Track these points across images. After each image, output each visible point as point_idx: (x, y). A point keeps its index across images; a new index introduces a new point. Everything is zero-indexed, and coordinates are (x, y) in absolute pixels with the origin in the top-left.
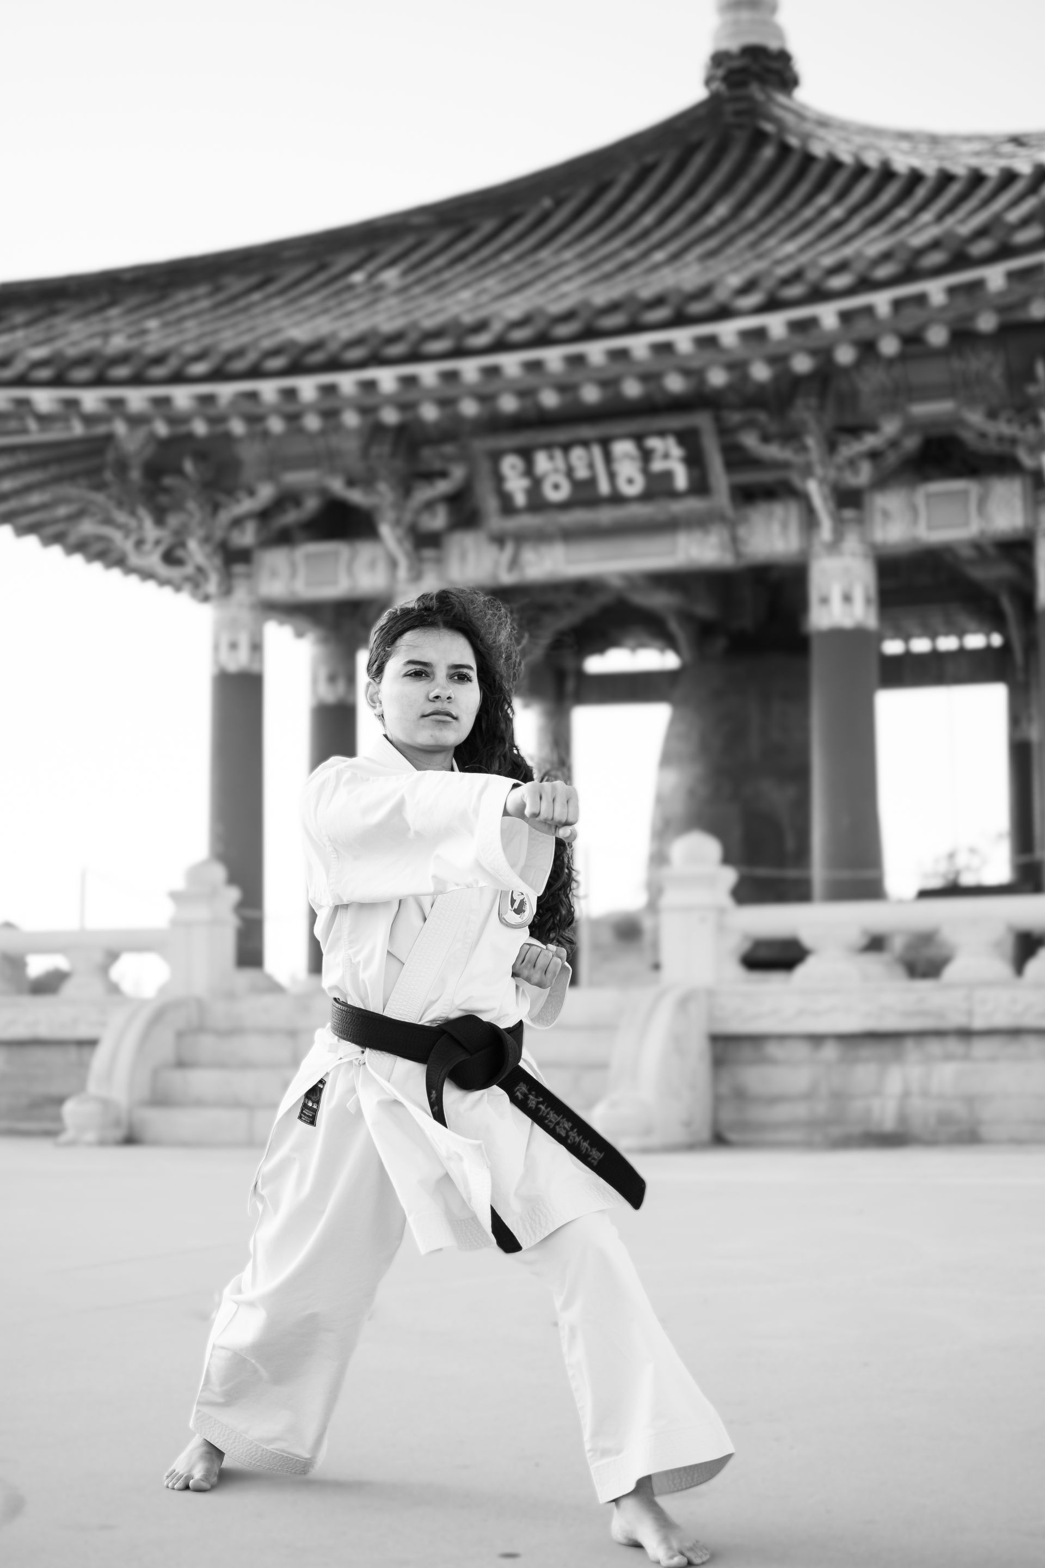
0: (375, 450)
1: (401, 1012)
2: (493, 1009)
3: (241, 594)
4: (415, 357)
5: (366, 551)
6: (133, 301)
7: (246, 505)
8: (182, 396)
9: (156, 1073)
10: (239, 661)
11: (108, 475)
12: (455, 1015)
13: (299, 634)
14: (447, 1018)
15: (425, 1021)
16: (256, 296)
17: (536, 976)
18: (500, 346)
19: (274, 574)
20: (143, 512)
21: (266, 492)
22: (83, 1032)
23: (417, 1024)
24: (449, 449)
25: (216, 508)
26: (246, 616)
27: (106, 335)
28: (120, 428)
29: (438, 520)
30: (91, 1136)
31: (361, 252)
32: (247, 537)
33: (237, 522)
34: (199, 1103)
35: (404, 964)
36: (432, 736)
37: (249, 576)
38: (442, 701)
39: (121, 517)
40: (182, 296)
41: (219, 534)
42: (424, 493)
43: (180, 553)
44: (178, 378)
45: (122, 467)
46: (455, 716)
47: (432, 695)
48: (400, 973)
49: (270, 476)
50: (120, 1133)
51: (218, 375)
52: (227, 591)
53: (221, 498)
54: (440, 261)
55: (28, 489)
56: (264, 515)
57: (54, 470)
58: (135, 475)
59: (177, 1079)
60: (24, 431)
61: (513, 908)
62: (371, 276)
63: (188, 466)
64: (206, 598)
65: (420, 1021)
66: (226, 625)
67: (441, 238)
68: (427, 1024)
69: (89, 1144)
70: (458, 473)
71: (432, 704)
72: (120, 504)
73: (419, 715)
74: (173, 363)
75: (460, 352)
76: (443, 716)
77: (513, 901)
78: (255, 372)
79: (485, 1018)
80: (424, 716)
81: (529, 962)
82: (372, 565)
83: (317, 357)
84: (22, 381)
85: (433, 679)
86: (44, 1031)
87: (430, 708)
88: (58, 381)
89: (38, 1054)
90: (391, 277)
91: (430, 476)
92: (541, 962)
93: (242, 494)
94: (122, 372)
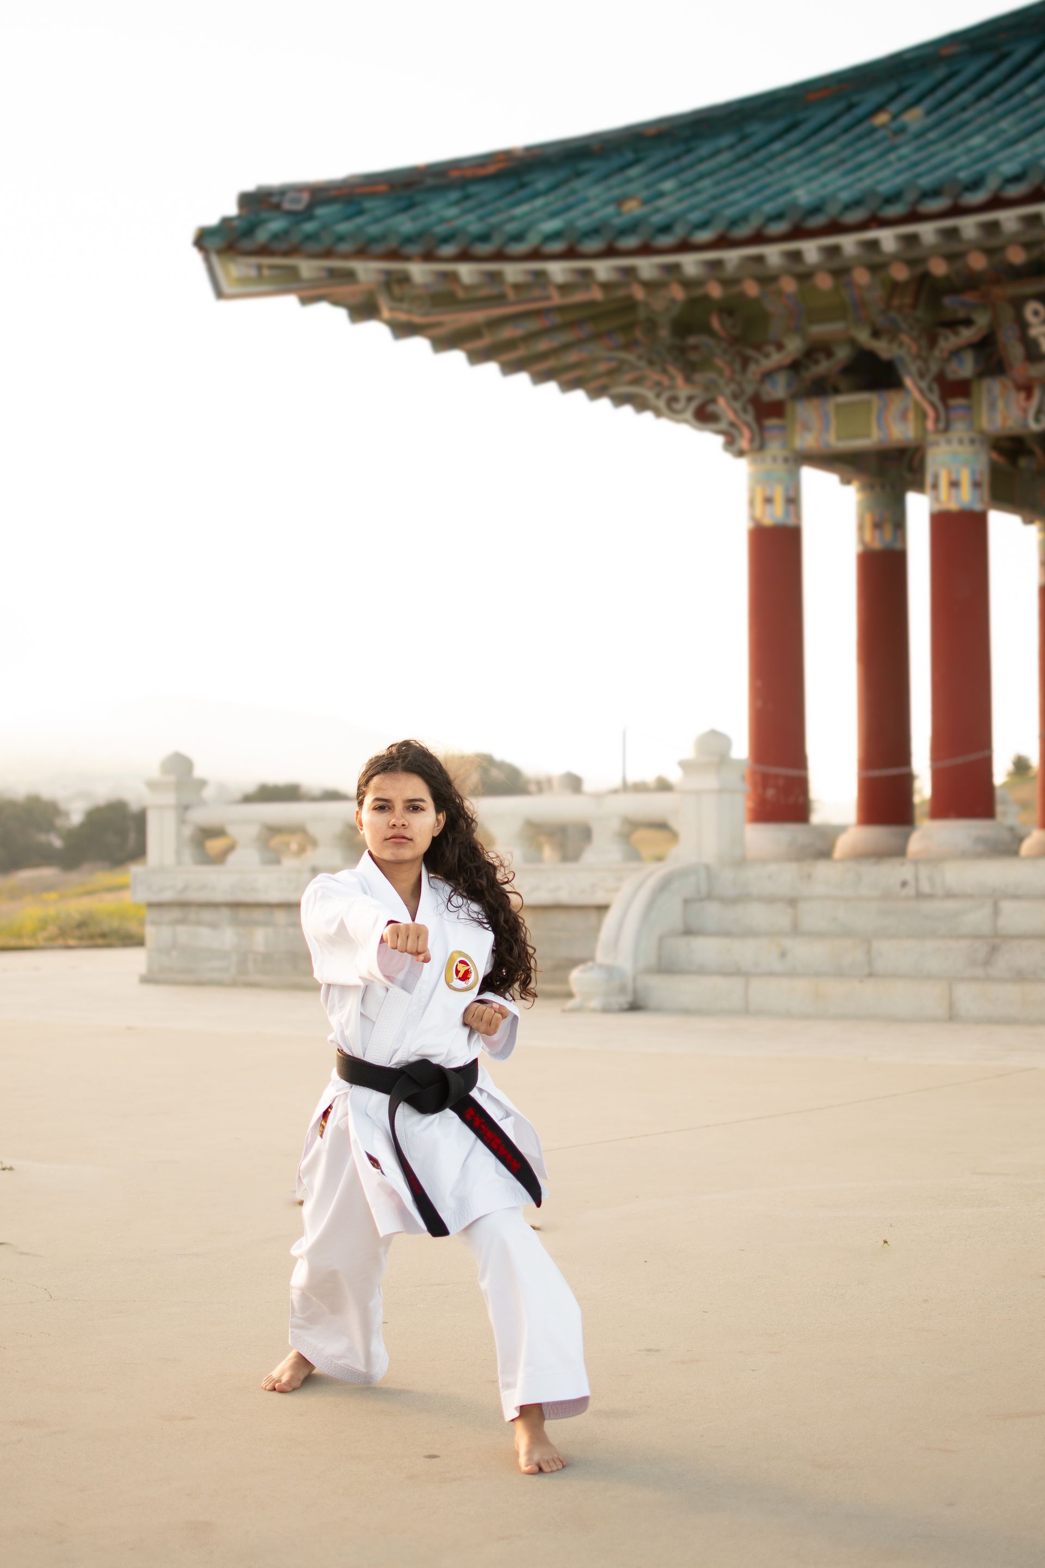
0: (896, 302)
1: (375, 1057)
2: (441, 1054)
3: (775, 448)
4: (914, 217)
5: (896, 401)
6: (657, 156)
7: (776, 358)
8: (690, 263)
9: (661, 939)
10: (775, 515)
11: (638, 334)
12: (413, 1059)
13: (846, 481)
14: (407, 1061)
15: (392, 1064)
16: (777, 146)
17: (483, 1028)
18: (997, 202)
19: (806, 427)
20: (672, 370)
21: (794, 346)
22: (599, 898)
23: (385, 1067)
24: (969, 298)
25: (746, 362)
26: (780, 469)
27: (620, 201)
28: (639, 293)
29: (965, 368)
30: (595, 1003)
31: (891, 88)
32: (777, 390)
33: (768, 375)
34: (702, 971)
35: (374, 1023)
36: (392, 854)
37: (783, 428)
38: (399, 828)
39: (654, 375)
40: (705, 149)
41: (750, 390)
42: (949, 341)
43: (711, 408)
44: (685, 246)
45: (651, 325)
46: (410, 838)
47: (391, 823)
48: (372, 1030)
49: (797, 330)
50: (624, 1000)
51: (723, 242)
52: (762, 447)
53: (750, 352)
54: (966, 97)
55: (566, 347)
56: (795, 367)
57: (588, 329)
58: (664, 333)
59: (681, 944)
60: (548, 298)
61: (458, 977)
62: (895, 117)
63: (715, 323)
64: (740, 453)
65: (390, 1062)
66: (759, 480)
67: (972, 68)
68: (394, 1067)
69: (594, 1011)
70: (982, 320)
71: (392, 830)
72: (651, 363)
73: (383, 839)
74: (679, 231)
75: (957, 210)
76: (399, 838)
77: (457, 972)
78: (759, 238)
79: (435, 1061)
80: (386, 839)
81: (477, 1017)
82: (904, 416)
83: (818, 221)
84: (536, 255)
85: (393, 811)
86: (564, 897)
87: (390, 833)
88: (570, 254)
89: (561, 918)
90: (915, 118)
91: (953, 324)
92: (486, 1017)
93: (771, 349)
94: (630, 242)
